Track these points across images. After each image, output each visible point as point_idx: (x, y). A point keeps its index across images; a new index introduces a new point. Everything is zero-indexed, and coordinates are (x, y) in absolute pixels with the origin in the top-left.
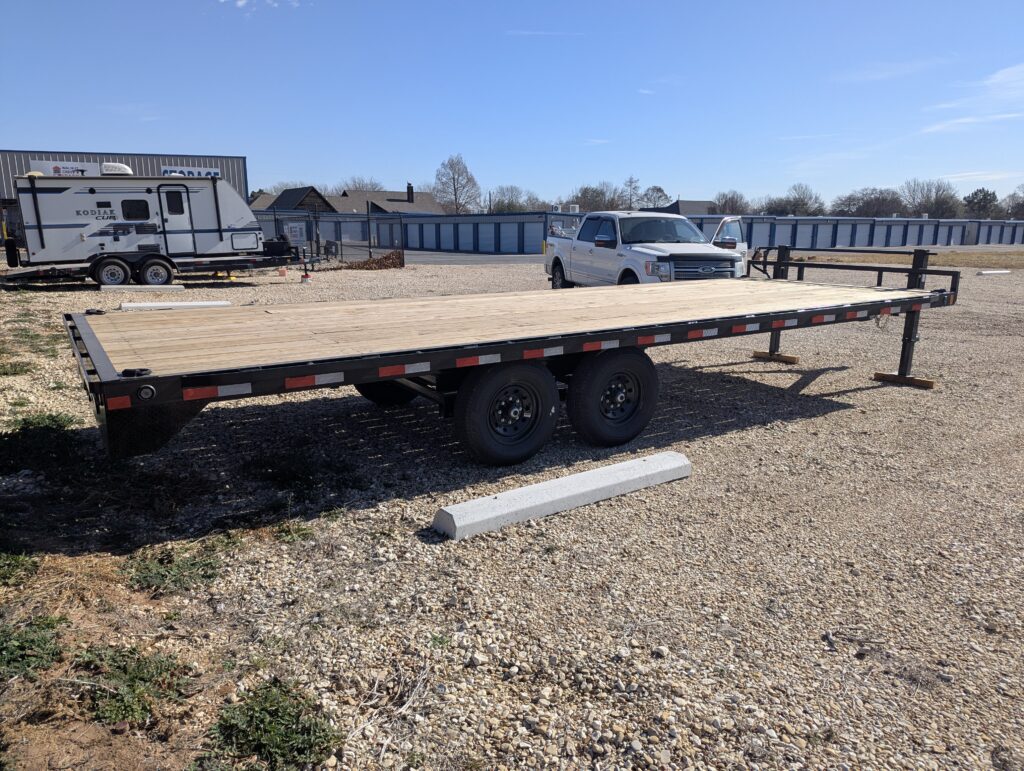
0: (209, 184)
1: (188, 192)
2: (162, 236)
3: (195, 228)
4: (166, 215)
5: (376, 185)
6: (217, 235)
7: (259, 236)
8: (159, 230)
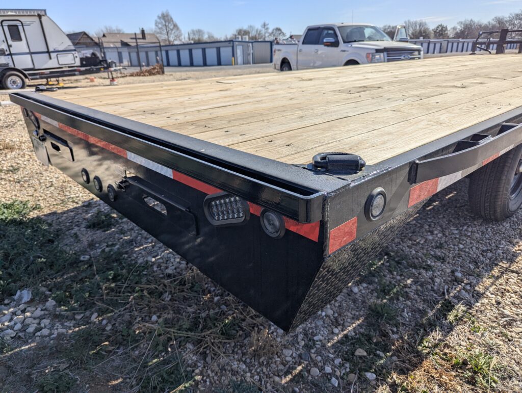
0: (37, 19)
1: (22, 25)
2: (10, 57)
3: (32, 51)
4: (10, 42)
5: (120, 30)
6: (47, 55)
7: (75, 55)
8: (7, 53)
